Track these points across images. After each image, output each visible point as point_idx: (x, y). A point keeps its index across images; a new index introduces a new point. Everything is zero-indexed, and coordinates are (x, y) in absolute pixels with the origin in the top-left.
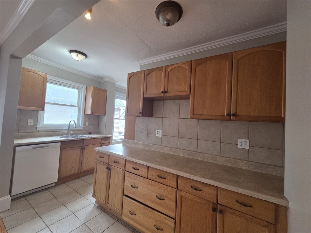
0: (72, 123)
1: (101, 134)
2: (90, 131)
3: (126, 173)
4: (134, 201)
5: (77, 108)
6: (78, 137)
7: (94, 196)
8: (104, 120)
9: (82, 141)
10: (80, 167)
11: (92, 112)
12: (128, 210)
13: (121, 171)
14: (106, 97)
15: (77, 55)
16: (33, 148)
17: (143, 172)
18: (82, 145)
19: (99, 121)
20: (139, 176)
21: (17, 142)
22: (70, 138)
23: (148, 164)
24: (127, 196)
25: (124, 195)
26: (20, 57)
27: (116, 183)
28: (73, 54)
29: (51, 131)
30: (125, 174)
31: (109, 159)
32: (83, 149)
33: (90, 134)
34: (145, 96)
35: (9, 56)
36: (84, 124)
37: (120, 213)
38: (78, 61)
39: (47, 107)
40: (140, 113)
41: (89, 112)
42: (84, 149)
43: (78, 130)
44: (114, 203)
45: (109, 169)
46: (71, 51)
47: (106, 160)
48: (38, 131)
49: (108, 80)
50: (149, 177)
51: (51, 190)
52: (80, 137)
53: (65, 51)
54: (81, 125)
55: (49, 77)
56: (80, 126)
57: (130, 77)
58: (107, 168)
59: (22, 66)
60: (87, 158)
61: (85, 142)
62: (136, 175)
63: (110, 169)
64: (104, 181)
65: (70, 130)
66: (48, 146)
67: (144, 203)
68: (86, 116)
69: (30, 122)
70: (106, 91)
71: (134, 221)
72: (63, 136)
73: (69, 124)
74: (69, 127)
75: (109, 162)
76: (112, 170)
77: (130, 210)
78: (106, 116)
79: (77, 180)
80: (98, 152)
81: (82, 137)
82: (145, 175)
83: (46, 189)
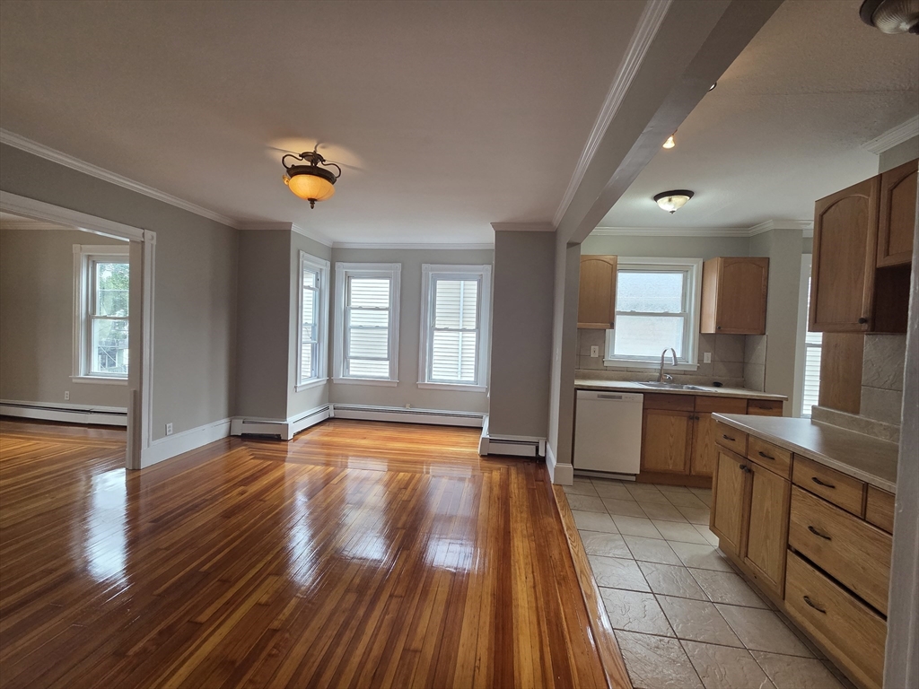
0: (669, 354)
1: (751, 389)
2: (718, 379)
3: (796, 490)
4: (817, 573)
5: (680, 320)
6: (685, 389)
7: (713, 528)
8: (762, 350)
9: (692, 397)
10: (688, 462)
11: (718, 328)
12: (801, 590)
13: (781, 483)
14: (767, 278)
15: (670, 200)
16: (599, 396)
17: (850, 498)
18: (692, 409)
19: (744, 353)
20: (834, 508)
21: (578, 382)
22: (667, 388)
23: (865, 476)
24: (798, 553)
25: (789, 547)
26: (577, 241)
27: (767, 510)
28: (659, 201)
29: (628, 370)
30: (793, 493)
31: (747, 446)
32: (694, 418)
33: (717, 385)
34: (880, 264)
35: (566, 246)
36: (700, 360)
37: (779, 591)
38: (673, 212)
39: (619, 320)
40: (863, 321)
41: (711, 328)
42: (698, 418)
43: (685, 373)
44: (763, 559)
45: (748, 471)
46: (657, 198)
47: (739, 446)
48: (606, 369)
49: (771, 226)
50: (870, 515)
51: (628, 486)
52: (689, 388)
53: (646, 202)
54: (691, 361)
55: (620, 260)
56: (690, 363)
57: (823, 210)
58: (742, 467)
59: (582, 253)
60: (707, 445)
61: (699, 401)
62: (825, 502)
63: (750, 471)
64: (736, 499)
65: (663, 373)
66: (620, 397)
67: (852, 588)
68: (704, 337)
69: (594, 352)
70: (765, 262)
71: (820, 627)
72: (650, 383)
73: (663, 357)
74: (662, 364)
75: (747, 454)
76: (756, 474)
77: (808, 593)
78: (765, 336)
79: (681, 490)
80: (722, 424)
81: (693, 388)
82: (856, 508)
83: (621, 481)
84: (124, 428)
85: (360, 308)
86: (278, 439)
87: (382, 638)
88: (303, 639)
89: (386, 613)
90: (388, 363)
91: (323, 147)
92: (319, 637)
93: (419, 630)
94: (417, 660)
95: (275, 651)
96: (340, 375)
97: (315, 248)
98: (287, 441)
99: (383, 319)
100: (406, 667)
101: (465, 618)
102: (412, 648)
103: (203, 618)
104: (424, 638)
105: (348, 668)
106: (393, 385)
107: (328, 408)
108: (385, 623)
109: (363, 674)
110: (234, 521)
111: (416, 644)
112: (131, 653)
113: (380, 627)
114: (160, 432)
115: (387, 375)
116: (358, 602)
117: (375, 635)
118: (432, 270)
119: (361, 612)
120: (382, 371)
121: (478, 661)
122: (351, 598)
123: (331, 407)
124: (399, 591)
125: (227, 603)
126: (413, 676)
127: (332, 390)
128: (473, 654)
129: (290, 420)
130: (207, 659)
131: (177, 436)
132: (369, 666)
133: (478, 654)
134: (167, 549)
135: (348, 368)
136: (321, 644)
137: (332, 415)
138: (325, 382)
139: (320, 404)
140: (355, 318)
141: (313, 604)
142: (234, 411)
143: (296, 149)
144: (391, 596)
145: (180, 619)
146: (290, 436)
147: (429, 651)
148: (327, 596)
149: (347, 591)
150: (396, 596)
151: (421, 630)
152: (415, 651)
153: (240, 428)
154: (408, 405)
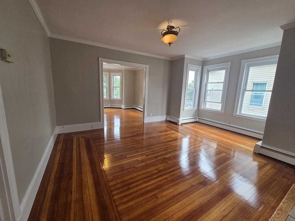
84: (142, 112)
85: (212, 83)
86: (176, 124)
87: (153, 187)
88: (137, 173)
89: (160, 181)
90: (221, 104)
91: (171, 22)
92: (141, 175)
93: (164, 193)
94: (155, 200)
95: (131, 171)
96: (202, 107)
97: (194, 62)
98: (178, 125)
99: (221, 87)
100: (151, 199)
101: (182, 202)
102: (157, 196)
103: (127, 156)
104: (163, 196)
105: (139, 187)
106: (222, 114)
107: (196, 118)
108: (157, 184)
109: (140, 191)
110: (150, 140)
111: (159, 196)
112: (114, 156)
113: (155, 184)
114: (149, 116)
115: (220, 109)
116: (156, 174)
117: (152, 185)
118: (247, 62)
119: (155, 176)
120: (218, 107)
121: (171, 217)
122: (156, 171)
123: (198, 118)
124: (169, 179)
125: (133, 156)
126: (149, 203)
127: (198, 112)
128: (172, 214)
129: (180, 119)
130: (121, 164)
131: (153, 117)
132: (143, 190)
133: (174, 216)
134: (134, 140)
135: (206, 105)
136: (139, 177)
137: (198, 121)
138: (196, 109)
139: (194, 116)
140: (209, 87)
141: (147, 167)
142: (168, 113)
143: (164, 27)
144: (166, 178)
145: (124, 154)
146: (180, 124)
147: (160, 201)
148: (151, 167)
149: (157, 169)
150: (167, 179)
151: (165, 193)
152: (157, 197)
153: (169, 119)
154: (228, 122)
